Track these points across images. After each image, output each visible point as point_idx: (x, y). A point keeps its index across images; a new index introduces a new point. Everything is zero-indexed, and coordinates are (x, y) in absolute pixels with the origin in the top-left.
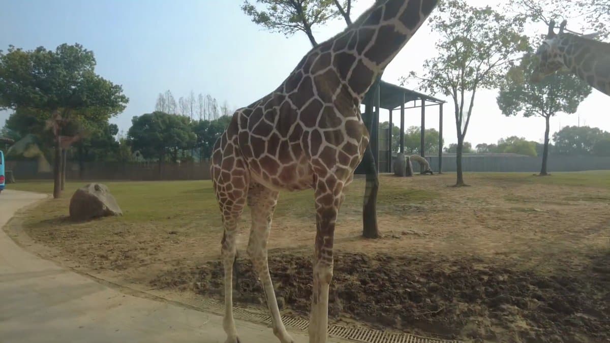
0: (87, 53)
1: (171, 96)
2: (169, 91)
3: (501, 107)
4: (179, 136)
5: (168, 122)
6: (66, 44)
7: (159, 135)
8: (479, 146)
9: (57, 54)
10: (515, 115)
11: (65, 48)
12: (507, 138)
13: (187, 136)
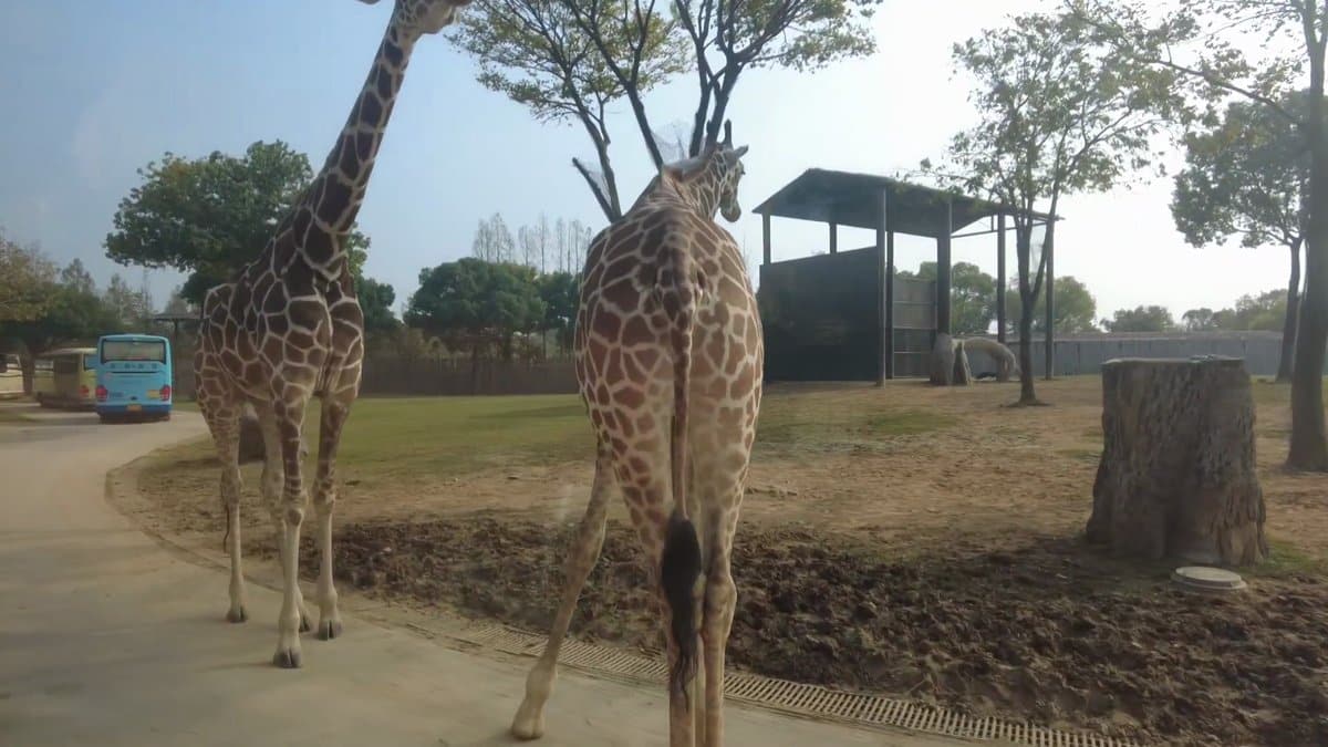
0: (296, 157)
1: (503, 226)
2: (498, 215)
3: (1182, 227)
4: (509, 306)
5: (487, 276)
6: (261, 142)
7: (469, 305)
8: (1190, 314)
9: (246, 161)
10: (1219, 243)
11: (259, 149)
12: (1259, 295)
13: (525, 307)
